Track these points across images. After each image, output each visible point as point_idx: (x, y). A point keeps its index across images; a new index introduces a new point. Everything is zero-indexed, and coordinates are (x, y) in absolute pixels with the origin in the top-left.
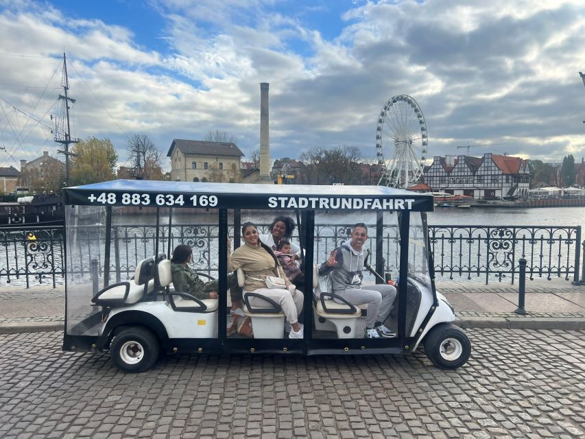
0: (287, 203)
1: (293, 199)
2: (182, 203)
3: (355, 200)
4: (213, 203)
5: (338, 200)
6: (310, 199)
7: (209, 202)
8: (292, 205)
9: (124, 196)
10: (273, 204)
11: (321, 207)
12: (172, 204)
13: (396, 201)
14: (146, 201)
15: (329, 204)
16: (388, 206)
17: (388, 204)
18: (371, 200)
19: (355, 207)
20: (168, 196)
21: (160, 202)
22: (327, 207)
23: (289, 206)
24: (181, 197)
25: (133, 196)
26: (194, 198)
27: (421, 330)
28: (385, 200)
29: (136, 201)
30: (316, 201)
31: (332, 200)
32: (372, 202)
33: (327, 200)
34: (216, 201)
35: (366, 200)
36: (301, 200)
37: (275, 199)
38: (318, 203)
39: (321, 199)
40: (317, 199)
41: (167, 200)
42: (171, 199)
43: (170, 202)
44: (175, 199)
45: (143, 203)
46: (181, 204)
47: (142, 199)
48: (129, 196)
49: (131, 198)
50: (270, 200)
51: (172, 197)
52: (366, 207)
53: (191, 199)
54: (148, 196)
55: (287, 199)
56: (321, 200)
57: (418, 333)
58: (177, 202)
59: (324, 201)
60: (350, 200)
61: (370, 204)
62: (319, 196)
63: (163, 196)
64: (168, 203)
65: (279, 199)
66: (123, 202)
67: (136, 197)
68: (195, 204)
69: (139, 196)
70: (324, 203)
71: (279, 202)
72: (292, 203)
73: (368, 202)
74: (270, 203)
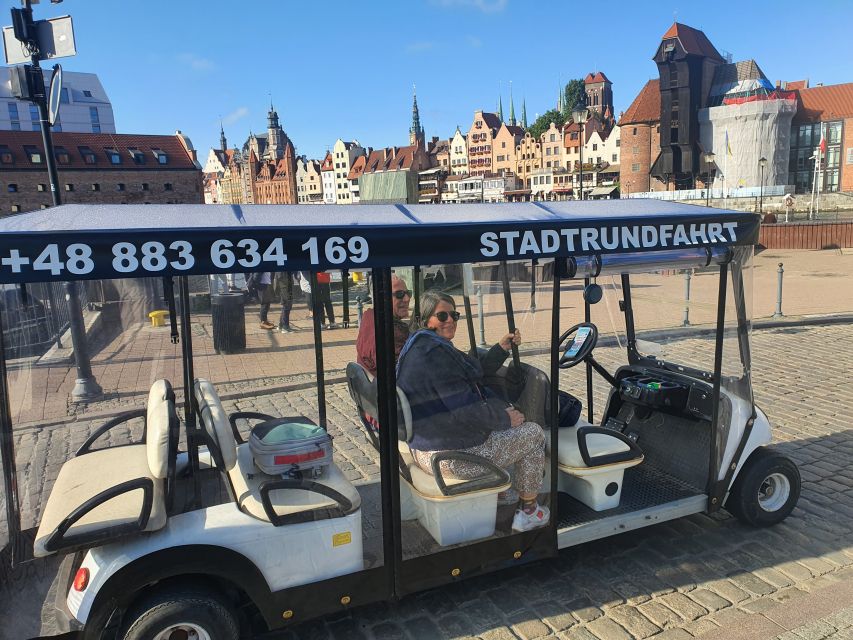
0: (517, 242)
1: (529, 235)
2: (281, 259)
3: (645, 229)
4: (359, 256)
5: (615, 230)
6: (564, 232)
7: (349, 254)
8: (529, 248)
9: (117, 249)
10: (490, 249)
11: (585, 248)
12: (256, 262)
13: (711, 226)
14: (183, 261)
15: (599, 240)
16: (699, 239)
17: (698, 234)
19: (646, 244)
20: (242, 244)
21: (224, 259)
22: (597, 247)
23: (523, 251)
24: (278, 243)
25: (146, 248)
26: (312, 244)
27: (734, 465)
28: (693, 227)
29: (154, 262)
30: (575, 236)
31: (604, 230)
32: (673, 232)
33: (594, 231)
34: (365, 250)
35: (663, 228)
36: (545, 234)
37: (494, 236)
38: (577, 239)
39: (583, 230)
40: (576, 231)
41: (240, 253)
42: (252, 251)
43: (250, 259)
44: (261, 251)
45: (176, 265)
46: (281, 263)
47: (172, 255)
48: (132, 248)
49: (139, 256)
50: (484, 239)
51: (254, 245)
52: (664, 244)
53: (304, 247)
54: (187, 247)
55: (516, 234)
56: (585, 231)
57: (730, 472)
58: (268, 257)
59: (590, 235)
60: (636, 229)
61: (669, 235)
62: (580, 223)
63: (228, 244)
64: (243, 262)
65: (503, 235)
66: (117, 265)
67: (153, 250)
68: (314, 260)
69: (160, 248)
70: (590, 239)
71: (502, 243)
72: (529, 243)
73: (667, 232)
74: (484, 247)
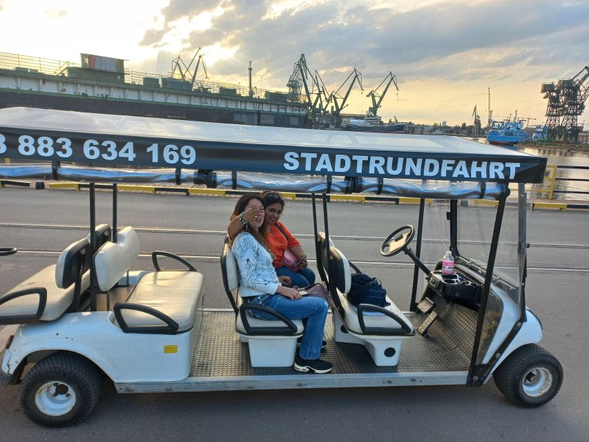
0: (315, 162)
1: (325, 157)
2: (131, 156)
3: (428, 162)
4: (188, 159)
5: (401, 160)
6: (355, 157)
7: (181, 158)
8: (324, 167)
9: (21, 139)
10: (291, 165)
11: (372, 171)
12: (113, 157)
13: (493, 165)
14: (64, 151)
15: (385, 167)
16: (479, 174)
17: (479, 169)
18: (453, 162)
19: (427, 173)
20: (105, 144)
21: (92, 153)
22: (381, 171)
23: (318, 169)
24: (130, 145)
25: (41, 140)
26: (154, 148)
27: (498, 354)
28: (474, 164)
29: (46, 150)
30: (364, 162)
31: (390, 160)
32: (454, 166)
33: (382, 160)
34: (193, 156)
35: (445, 162)
36: (338, 158)
37: (296, 155)
38: (366, 164)
39: (372, 158)
40: (366, 158)
41: (104, 150)
42: (112, 149)
43: (110, 154)
44: (118, 149)
45: (60, 154)
46: (131, 159)
47: (58, 147)
48: (31, 140)
49: (36, 145)
50: (287, 157)
51: (113, 145)
52: (444, 174)
53: (149, 150)
54: (68, 142)
55: (315, 155)
56: (373, 159)
57: (494, 359)
58: (122, 154)
59: (377, 162)
60: (420, 161)
61: (451, 168)
62: (370, 153)
63: (96, 143)
64: (105, 156)
65: (303, 155)
66: (21, 150)
67: (45, 142)
68: (155, 159)
69: (50, 141)
70: (377, 165)
71: (302, 161)
72: (324, 163)
73: (449, 165)
74: (287, 162)
